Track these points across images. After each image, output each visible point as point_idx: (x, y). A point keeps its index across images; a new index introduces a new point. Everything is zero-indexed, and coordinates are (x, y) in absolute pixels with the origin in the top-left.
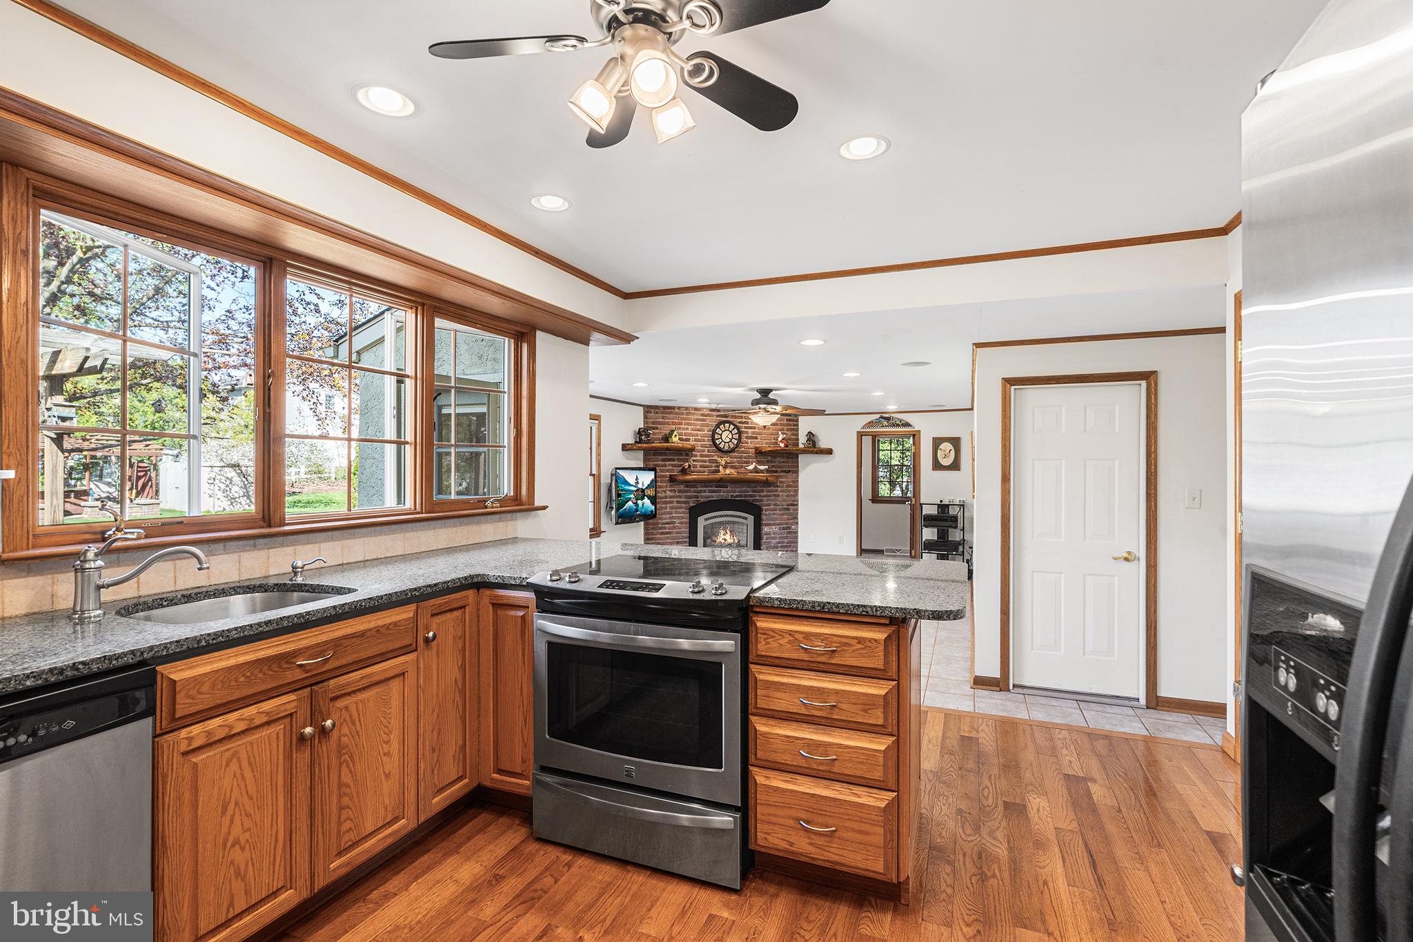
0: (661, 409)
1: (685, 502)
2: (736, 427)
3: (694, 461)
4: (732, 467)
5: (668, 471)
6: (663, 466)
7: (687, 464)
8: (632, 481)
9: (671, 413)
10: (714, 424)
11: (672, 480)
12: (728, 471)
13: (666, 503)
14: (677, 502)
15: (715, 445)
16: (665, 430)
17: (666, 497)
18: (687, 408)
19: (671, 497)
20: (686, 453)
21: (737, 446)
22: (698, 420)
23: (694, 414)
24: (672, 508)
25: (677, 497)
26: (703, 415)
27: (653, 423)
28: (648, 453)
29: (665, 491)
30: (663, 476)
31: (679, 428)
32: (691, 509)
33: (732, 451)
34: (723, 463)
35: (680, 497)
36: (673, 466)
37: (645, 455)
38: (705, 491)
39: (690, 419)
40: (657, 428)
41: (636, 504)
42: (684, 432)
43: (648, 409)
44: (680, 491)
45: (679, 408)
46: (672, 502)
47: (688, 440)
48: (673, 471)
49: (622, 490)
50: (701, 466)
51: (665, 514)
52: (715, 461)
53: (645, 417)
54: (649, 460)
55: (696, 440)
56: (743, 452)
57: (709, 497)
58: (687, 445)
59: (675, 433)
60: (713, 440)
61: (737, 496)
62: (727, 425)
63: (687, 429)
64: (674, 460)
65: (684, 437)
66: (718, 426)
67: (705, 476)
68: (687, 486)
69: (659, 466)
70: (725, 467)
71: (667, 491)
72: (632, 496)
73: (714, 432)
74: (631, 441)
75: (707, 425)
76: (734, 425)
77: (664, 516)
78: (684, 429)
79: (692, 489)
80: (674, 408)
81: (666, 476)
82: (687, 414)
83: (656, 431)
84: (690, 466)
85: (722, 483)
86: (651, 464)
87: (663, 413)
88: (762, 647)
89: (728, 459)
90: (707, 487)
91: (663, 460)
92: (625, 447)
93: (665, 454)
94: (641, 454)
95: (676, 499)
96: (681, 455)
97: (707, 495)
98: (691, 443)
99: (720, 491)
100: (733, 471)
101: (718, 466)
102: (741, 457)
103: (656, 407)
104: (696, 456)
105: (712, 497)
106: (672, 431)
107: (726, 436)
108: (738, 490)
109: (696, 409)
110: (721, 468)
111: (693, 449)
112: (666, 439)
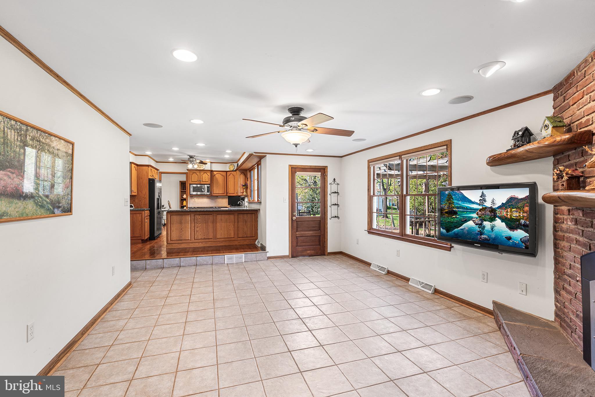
41: (480, 225)
49: (458, 208)
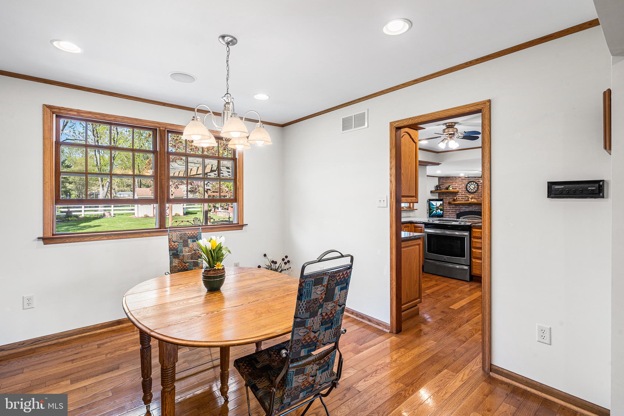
0: (445, 178)
1: (455, 212)
2: (476, 183)
3: (458, 196)
4: (474, 199)
5: (448, 200)
6: (446, 198)
7: (455, 198)
8: (435, 205)
9: (449, 179)
10: (467, 182)
11: (450, 203)
12: (473, 200)
13: (447, 212)
14: (452, 211)
15: (467, 190)
16: (447, 185)
17: (447, 210)
18: (455, 177)
19: (449, 210)
20: (456, 193)
21: (477, 190)
22: (460, 181)
23: (458, 179)
24: (450, 214)
25: (451, 210)
26: (462, 179)
27: (442, 183)
28: (440, 194)
29: (447, 208)
30: (446, 202)
31: (452, 185)
32: (457, 214)
33: (475, 192)
34: (471, 197)
35: (453, 210)
36: (450, 198)
37: (439, 194)
38: (463, 208)
39: (457, 181)
40: (443, 185)
42: (454, 186)
43: (440, 178)
44: (452, 208)
45: (452, 177)
46: (450, 212)
47: (456, 189)
48: (450, 200)
50: (461, 198)
51: (446, 216)
52: (468, 197)
53: (439, 181)
54: (441, 196)
55: (459, 189)
56: (479, 193)
57: (465, 210)
58: (455, 190)
59: (451, 186)
60: (466, 188)
61: (477, 210)
62: (472, 183)
63: (456, 185)
64: (450, 196)
65: (454, 188)
66: (468, 183)
67: (463, 202)
68: (456, 206)
69: (444, 198)
70: (472, 199)
71: (447, 207)
72: (435, 209)
73: (467, 186)
74: (433, 189)
75: (464, 183)
76: (475, 182)
77: (446, 217)
78: (454, 185)
79: (458, 207)
80: (450, 177)
81: (447, 202)
82: (456, 179)
83: (443, 186)
84: (457, 198)
85: (471, 204)
86: (441, 198)
87: (446, 179)
88: (474, 234)
89: (473, 196)
90: (464, 206)
91: (446, 196)
92: (432, 192)
93: (447, 194)
94: (437, 194)
95: (451, 211)
96: (453, 194)
97: (464, 209)
98: (457, 190)
99: (469, 208)
100: (475, 200)
101: (469, 198)
102: (479, 195)
103: (443, 177)
104: (459, 195)
105: (466, 210)
106: (450, 186)
107: (472, 187)
108: (477, 207)
109: (459, 177)
110: (470, 199)
111: (458, 192)
112: (447, 188)
